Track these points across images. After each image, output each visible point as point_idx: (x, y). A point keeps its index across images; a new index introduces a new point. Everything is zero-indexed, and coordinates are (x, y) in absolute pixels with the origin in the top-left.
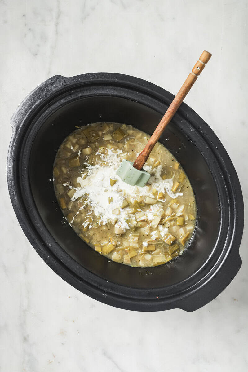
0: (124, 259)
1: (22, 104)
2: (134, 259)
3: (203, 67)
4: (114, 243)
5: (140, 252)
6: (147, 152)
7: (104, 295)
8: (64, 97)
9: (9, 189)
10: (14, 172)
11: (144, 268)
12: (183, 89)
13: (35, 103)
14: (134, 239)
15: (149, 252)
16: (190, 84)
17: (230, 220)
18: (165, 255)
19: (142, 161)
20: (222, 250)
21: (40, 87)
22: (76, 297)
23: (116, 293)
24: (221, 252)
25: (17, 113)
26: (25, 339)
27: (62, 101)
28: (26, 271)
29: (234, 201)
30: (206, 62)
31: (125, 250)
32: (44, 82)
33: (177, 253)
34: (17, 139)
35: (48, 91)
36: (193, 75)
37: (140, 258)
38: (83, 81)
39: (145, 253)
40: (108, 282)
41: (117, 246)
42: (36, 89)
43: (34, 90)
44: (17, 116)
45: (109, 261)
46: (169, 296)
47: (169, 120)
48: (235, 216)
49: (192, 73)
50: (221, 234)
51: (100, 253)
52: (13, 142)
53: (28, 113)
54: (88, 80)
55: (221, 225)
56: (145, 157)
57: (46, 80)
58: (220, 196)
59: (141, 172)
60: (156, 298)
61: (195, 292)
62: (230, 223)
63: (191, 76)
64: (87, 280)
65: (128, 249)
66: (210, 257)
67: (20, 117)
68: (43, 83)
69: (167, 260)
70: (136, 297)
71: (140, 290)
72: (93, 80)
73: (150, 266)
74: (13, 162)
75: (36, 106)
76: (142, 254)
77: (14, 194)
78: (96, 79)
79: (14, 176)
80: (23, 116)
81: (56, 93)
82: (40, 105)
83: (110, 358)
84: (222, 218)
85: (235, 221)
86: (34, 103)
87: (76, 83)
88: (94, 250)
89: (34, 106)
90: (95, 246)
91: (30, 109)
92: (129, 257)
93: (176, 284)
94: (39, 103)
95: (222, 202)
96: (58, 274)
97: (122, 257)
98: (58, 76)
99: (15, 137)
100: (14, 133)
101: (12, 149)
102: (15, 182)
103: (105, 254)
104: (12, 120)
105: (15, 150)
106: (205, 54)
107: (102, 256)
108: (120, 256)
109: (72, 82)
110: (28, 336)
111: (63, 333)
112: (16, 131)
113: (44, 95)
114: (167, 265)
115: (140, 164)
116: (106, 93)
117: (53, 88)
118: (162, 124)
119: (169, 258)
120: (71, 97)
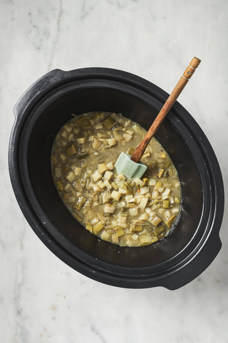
0: (113, 238)
1: (25, 94)
2: (122, 238)
3: (193, 71)
4: (103, 222)
5: (127, 232)
6: (144, 146)
7: (93, 271)
8: (62, 89)
9: (9, 170)
10: (14, 155)
11: (131, 248)
12: (176, 90)
13: (37, 93)
14: (122, 219)
15: (136, 232)
16: (181, 86)
17: (212, 204)
18: (151, 236)
19: (139, 155)
20: (204, 232)
21: (41, 79)
22: (67, 274)
23: (104, 270)
24: (203, 235)
25: (20, 102)
26: (19, 312)
27: (61, 92)
28: (22, 247)
29: (215, 187)
30: (196, 67)
31: (114, 229)
32: (45, 75)
33: (162, 234)
34: (19, 125)
35: (48, 82)
36: (184, 79)
37: (127, 237)
38: (80, 75)
39: (132, 233)
40: (96, 259)
41: (106, 225)
42: (37, 81)
43: (35, 82)
44: (19, 104)
45: (99, 240)
46: (154, 274)
47: (163, 118)
48: (216, 201)
49: (184, 77)
50: (203, 217)
51: (91, 231)
52: (15, 128)
53: (29, 103)
54: (84, 74)
55: (203, 209)
56: (142, 151)
57: (47, 73)
58: (202, 182)
59: (138, 164)
60: (141, 276)
61: (177, 271)
62: (212, 207)
63: (182, 79)
64: (77, 257)
65: (117, 228)
66: (193, 238)
67: (22, 106)
68: (43, 76)
69: (153, 241)
70: (122, 275)
71: (127, 268)
72: (89, 74)
73: (137, 246)
74: (14, 146)
75: (37, 96)
76: (129, 234)
77: (13, 176)
78: (91, 73)
79: (14, 159)
80: (25, 104)
81: (55, 85)
82: (40, 95)
83: (97, 334)
84: (204, 203)
85: (216, 205)
86: (35, 94)
87: (73, 76)
88: (85, 229)
89: (35, 96)
90: (86, 225)
91: (31, 99)
92: (117, 236)
93: (160, 263)
94: (40, 94)
95: (204, 188)
96: (51, 251)
97: (111, 236)
98: (58, 70)
99: (17, 124)
100: (16, 120)
101: (14, 135)
102: (15, 164)
103: (95, 233)
104: (15, 109)
105: (16, 135)
106: (195, 60)
107: (92, 235)
108: (109, 235)
109: (70, 75)
110: (22, 309)
111: (54, 308)
112: (18, 119)
113: (44, 87)
114: (154, 246)
115: (137, 157)
116: (100, 85)
117: (53, 81)
118: (157, 121)
119: (155, 239)
120: (69, 89)
